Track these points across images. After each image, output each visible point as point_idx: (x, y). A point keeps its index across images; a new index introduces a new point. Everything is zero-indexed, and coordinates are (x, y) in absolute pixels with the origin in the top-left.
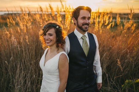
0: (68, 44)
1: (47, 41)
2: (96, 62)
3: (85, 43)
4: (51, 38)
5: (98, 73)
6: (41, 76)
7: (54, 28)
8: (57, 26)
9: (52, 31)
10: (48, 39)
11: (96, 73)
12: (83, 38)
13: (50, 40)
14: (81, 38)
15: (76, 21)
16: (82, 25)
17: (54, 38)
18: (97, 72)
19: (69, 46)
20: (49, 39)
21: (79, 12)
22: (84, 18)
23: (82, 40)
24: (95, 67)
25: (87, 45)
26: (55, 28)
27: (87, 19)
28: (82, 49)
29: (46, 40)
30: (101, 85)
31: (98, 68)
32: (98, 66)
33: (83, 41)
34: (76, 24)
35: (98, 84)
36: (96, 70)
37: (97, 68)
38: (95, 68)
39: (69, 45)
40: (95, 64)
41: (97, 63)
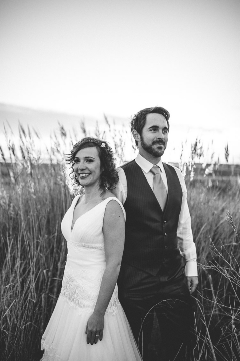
0: (124, 184)
1: (83, 174)
2: (184, 228)
3: (158, 180)
4: (91, 166)
5: (189, 254)
6: (59, 273)
7: (97, 148)
8: (103, 144)
9: (93, 152)
10: (85, 168)
11: (185, 255)
12: (154, 170)
13: (89, 172)
14: (151, 171)
15: (139, 136)
16: (151, 143)
17: (96, 168)
18: (186, 253)
19: (127, 188)
20: (87, 168)
21: (145, 118)
22: (155, 128)
23: (153, 176)
24: (181, 241)
25: (163, 187)
26: (99, 148)
27: (161, 131)
28: (154, 193)
29: (80, 172)
30: (196, 282)
31: (188, 242)
32: (188, 238)
33: (155, 178)
34: (140, 144)
35: (189, 279)
36: (184, 247)
37: (185, 242)
38: (182, 244)
39: (126, 184)
40: (181, 233)
41: (184, 230)
